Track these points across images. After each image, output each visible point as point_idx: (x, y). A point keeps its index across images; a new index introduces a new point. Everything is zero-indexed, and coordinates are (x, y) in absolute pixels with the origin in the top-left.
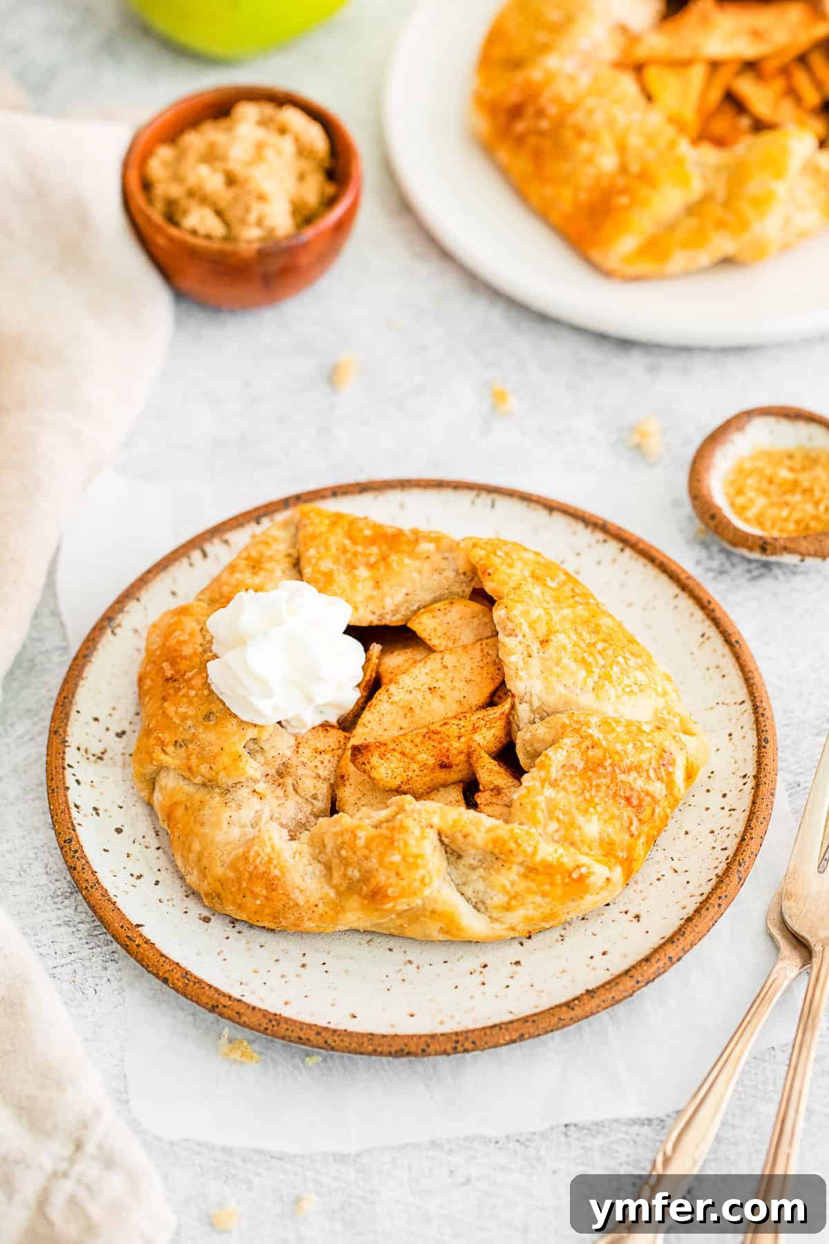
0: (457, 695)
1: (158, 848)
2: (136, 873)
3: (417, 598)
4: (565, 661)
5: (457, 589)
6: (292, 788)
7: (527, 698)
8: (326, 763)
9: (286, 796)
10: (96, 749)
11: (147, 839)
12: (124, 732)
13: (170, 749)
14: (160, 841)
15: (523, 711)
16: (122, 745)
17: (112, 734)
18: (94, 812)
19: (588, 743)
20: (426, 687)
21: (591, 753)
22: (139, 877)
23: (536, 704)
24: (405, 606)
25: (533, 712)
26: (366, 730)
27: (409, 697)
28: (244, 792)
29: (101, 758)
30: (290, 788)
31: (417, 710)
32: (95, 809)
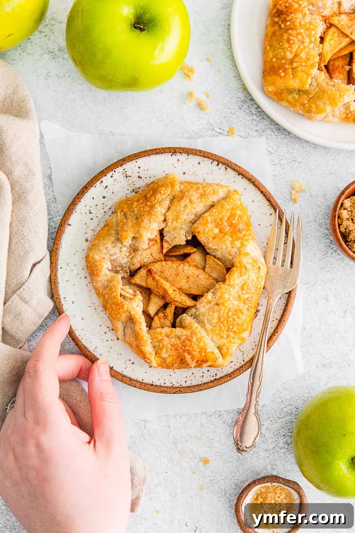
0: (192, 285)
1: (105, 212)
2: (91, 211)
3: (217, 253)
4: (216, 314)
5: (227, 262)
6: (132, 257)
7: (197, 310)
8: (150, 259)
9: (128, 257)
10: (129, 174)
11: (106, 207)
12: (141, 178)
13: (123, 213)
14: (108, 211)
15: (193, 310)
16: (136, 180)
17: (138, 175)
18: (105, 187)
19: (190, 338)
20: (188, 275)
21: (187, 341)
22: (91, 213)
23: (197, 314)
24: (212, 251)
25: (195, 313)
26: (165, 265)
27: (182, 272)
28: (119, 245)
29: (127, 177)
30: (131, 257)
31: (179, 277)
32: (107, 187)
